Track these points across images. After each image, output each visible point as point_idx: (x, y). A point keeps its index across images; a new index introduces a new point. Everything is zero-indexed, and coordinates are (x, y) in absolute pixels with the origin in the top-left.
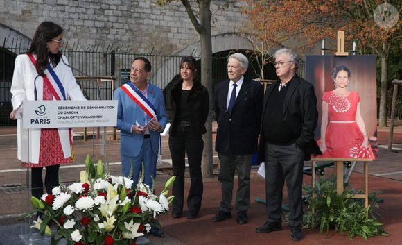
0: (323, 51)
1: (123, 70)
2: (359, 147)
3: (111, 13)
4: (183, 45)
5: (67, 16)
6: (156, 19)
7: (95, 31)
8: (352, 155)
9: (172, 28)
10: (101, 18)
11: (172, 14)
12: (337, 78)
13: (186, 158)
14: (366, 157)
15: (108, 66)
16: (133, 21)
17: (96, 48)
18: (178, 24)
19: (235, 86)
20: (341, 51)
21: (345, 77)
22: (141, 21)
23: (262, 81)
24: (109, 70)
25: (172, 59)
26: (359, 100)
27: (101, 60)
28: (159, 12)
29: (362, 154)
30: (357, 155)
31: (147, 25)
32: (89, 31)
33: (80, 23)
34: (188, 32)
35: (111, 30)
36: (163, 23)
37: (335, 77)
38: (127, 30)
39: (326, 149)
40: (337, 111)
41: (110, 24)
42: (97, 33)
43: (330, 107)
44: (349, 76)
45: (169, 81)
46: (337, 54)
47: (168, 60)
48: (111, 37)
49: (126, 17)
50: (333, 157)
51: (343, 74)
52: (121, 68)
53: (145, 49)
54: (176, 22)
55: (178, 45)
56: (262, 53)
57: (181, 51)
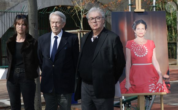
0: (130, 6)
2: (155, 84)
4: (15, 2)
8: (150, 90)
12: (137, 30)
13: (22, 98)
14: (161, 91)
19: (56, 38)
20: (139, 8)
21: (143, 29)
23: (82, 32)
25: (5, 14)
26: (154, 47)
29: (158, 89)
30: (155, 90)
37: (135, 29)
39: (130, 86)
40: (138, 56)
43: (132, 52)
44: (146, 28)
46: (136, 11)
47: (2, 15)
50: (136, 92)
51: (141, 26)
55: (10, 2)
56: (81, 8)
57: (13, 7)
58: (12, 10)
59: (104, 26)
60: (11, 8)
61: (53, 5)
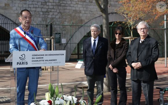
1: (56, 34)
3: (50, 4)
4: (88, 19)
5: (28, 6)
6: (73, 7)
7: (42, 13)
9: (82, 11)
10: (45, 7)
11: (82, 4)
15: (49, 31)
16: (62, 8)
17: (42, 22)
18: (85, 9)
22: (66, 8)
24: (49, 33)
25: (82, 27)
27: (45, 29)
28: (75, 3)
31: (69, 9)
32: (39, 13)
33: (34, 9)
34: (90, 13)
35: (50, 13)
36: (77, 9)
38: (58, 13)
41: (50, 10)
42: (43, 14)
45: (81, 39)
47: (80, 28)
48: (50, 16)
49: (58, 6)
52: (55, 32)
53: (68, 22)
54: (84, 8)
55: (85, 20)
56: (131, 23)
57: (87, 23)
58: (86, 25)
59: (148, 33)
60: (85, 23)
61: (112, 21)
